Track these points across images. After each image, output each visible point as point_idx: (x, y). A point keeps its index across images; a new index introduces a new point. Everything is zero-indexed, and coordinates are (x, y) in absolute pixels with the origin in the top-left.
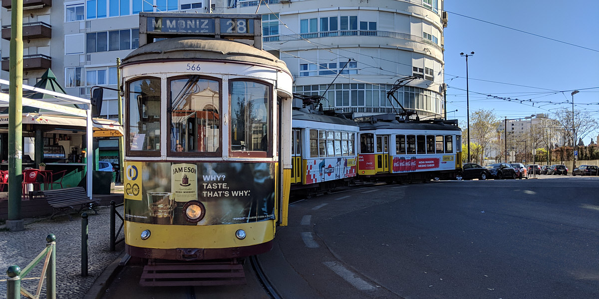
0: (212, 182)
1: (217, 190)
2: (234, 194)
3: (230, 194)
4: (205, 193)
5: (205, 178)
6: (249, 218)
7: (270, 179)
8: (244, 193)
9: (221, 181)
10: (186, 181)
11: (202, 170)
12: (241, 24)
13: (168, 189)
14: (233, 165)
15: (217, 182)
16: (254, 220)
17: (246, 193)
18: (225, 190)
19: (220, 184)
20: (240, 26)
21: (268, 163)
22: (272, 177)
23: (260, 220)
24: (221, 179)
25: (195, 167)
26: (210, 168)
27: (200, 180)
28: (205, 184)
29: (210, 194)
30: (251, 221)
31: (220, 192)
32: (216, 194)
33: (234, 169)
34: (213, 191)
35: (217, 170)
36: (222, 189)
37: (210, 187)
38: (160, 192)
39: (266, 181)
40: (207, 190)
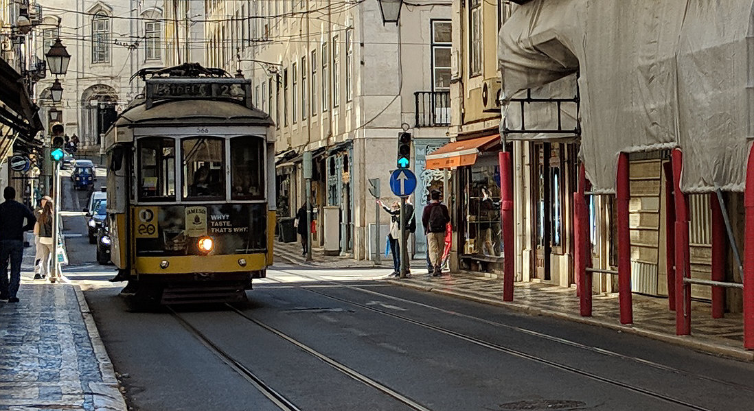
2: (236, 230)
4: (213, 229)
5: (213, 217)
6: (247, 250)
9: (226, 220)
10: (197, 219)
13: (182, 227)
15: (222, 220)
17: (245, 229)
18: (230, 227)
19: (224, 222)
24: (226, 218)
25: (205, 209)
26: (216, 209)
27: (209, 219)
28: (213, 223)
29: (217, 230)
30: (249, 253)
31: (225, 229)
32: (222, 230)
34: (220, 227)
36: (226, 227)
37: (217, 224)
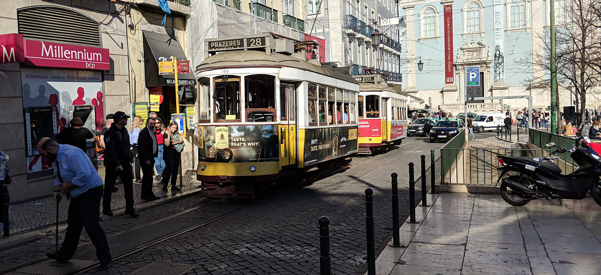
0: (236, 137)
1: (239, 142)
3: (247, 144)
7: (275, 135)
8: (256, 144)
11: (230, 130)
12: (258, 40)
14: (248, 127)
16: (263, 161)
20: (258, 42)
21: (273, 125)
22: (276, 134)
23: (267, 161)
33: (249, 130)
35: (239, 130)
38: (210, 143)
39: (271, 136)
40: (233, 142)
